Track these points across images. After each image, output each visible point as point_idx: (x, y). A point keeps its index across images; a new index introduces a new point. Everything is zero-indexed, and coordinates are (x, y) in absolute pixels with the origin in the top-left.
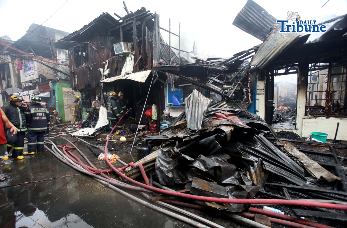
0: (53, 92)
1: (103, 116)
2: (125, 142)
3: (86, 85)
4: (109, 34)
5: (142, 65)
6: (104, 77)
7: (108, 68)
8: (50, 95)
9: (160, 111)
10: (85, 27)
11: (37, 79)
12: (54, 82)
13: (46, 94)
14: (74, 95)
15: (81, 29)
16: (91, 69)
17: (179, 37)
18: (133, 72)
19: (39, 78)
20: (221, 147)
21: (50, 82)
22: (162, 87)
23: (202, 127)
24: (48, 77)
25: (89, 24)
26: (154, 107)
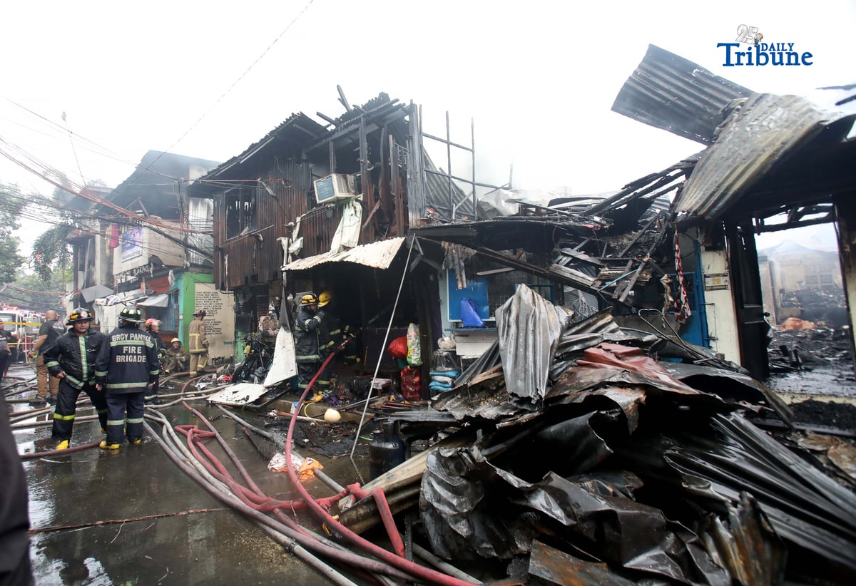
0: (174, 295)
1: (283, 353)
2: (336, 423)
3: (246, 279)
4: (304, 157)
5: (381, 225)
6: (290, 257)
7: (299, 237)
8: (167, 301)
9: (429, 339)
10: (253, 147)
11: (145, 266)
12: (179, 271)
13: (159, 301)
14: (220, 302)
15: (245, 153)
16: (262, 239)
17: (472, 151)
18: (359, 244)
19: (149, 265)
20: (612, 452)
21: (171, 272)
22: (431, 278)
23: (549, 389)
24: (167, 260)
25: (262, 141)
26: (412, 332)
